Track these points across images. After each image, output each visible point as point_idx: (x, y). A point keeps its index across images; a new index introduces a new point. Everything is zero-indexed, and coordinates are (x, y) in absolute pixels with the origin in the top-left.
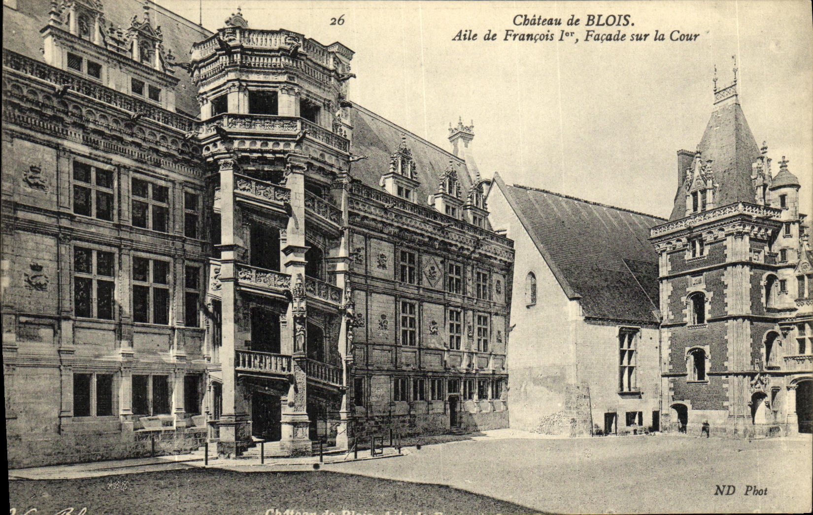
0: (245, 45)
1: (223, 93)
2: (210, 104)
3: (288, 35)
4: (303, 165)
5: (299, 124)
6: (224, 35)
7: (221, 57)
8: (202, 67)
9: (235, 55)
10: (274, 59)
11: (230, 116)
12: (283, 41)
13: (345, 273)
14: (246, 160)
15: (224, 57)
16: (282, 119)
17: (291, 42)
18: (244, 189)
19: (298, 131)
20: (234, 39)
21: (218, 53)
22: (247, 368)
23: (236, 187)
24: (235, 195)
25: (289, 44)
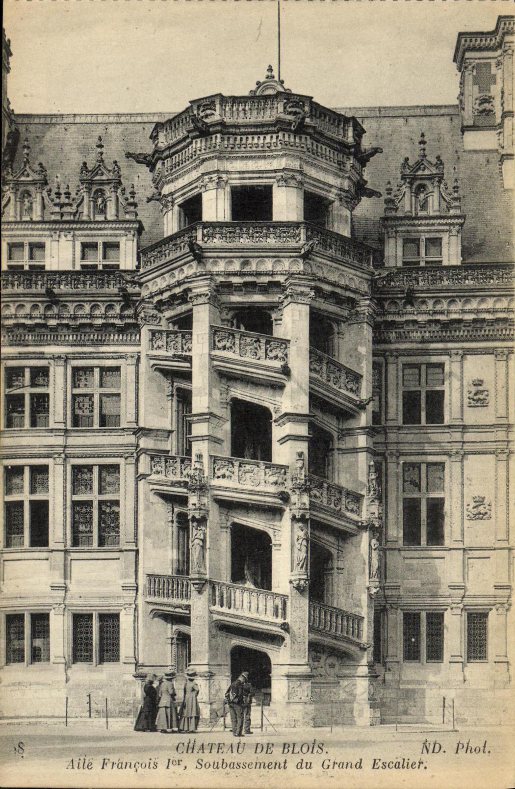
0: (227, 120)
1: (195, 192)
2: (176, 208)
3: (288, 99)
4: (307, 290)
5: (302, 231)
6: (198, 109)
7: (194, 141)
8: (167, 157)
9: (214, 136)
10: (268, 137)
11: (206, 225)
12: (281, 109)
13: (368, 450)
14: (228, 287)
15: (199, 140)
16: (280, 224)
17: (293, 110)
18: (224, 348)
19: (302, 242)
20: (213, 114)
21: (191, 135)
22: (225, 609)
23: (213, 346)
24: (212, 358)
25: (290, 113)
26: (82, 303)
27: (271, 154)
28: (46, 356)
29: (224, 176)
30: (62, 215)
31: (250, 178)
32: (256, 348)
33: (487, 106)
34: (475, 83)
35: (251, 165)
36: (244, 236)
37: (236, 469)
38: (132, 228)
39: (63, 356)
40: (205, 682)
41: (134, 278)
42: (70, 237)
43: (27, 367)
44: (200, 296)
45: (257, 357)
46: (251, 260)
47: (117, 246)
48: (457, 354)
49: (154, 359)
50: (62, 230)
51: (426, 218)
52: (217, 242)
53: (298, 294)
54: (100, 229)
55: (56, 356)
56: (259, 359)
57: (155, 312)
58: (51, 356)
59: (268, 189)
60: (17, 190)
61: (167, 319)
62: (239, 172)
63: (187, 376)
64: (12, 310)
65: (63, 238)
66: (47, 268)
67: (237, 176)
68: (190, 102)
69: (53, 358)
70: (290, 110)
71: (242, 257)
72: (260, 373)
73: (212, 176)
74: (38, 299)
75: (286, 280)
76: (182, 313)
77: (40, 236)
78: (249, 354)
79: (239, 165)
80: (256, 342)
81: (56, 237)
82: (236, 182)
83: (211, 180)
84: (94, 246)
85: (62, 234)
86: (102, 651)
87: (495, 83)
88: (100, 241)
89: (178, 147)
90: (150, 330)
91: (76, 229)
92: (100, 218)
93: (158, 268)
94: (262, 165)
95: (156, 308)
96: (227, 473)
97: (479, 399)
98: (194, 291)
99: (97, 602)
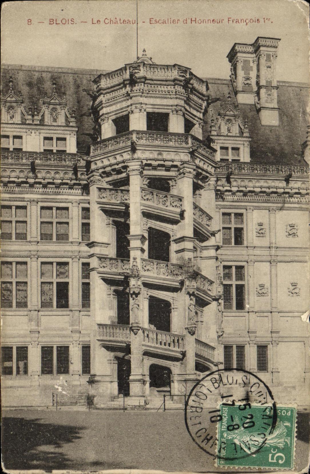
0: (147, 76)
1: (125, 113)
2: (110, 121)
4: (192, 171)
5: (190, 139)
6: (130, 69)
7: (128, 86)
8: (106, 93)
9: (139, 84)
10: (169, 87)
11: (133, 132)
12: (176, 73)
13: (216, 258)
14: (149, 166)
17: (182, 74)
18: (148, 200)
19: (190, 145)
20: (139, 72)
21: (126, 82)
23: (141, 198)
24: (141, 205)
25: (180, 76)
26: (49, 171)
27: (169, 96)
28: (25, 200)
29: (144, 106)
30: (33, 121)
31: (158, 108)
32: (165, 201)
33: (248, 82)
34: (243, 70)
35: (158, 101)
36: (159, 139)
37: (155, 266)
38: (74, 131)
39: (35, 200)
40: (140, 384)
41: (88, 158)
42: (37, 133)
43: (13, 206)
44: (134, 170)
45: (166, 205)
46: (163, 152)
47: (64, 139)
48: (250, 209)
49: (100, 204)
50: (33, 129)
51: (232, 136)
52: (143, 142)
53: (188, 173)
54: (55, 130)
55: (32, 200)
56: (167, 206)
57: (100, 178)
58: (29, 200)
59: (167, 115)
60: (6, 105)
61: (106, 182)
62: (152, 105)
63: (126, 214)
64: (8, 173)
65: (33, 134)
66: (24, 150)
67: (151, 106)
68: (125, 65)
69: (30, 201)
70: (180, 74)
71: (158, 151)
72: (168, 215)
73: (137, 105)
74: (23, 167)
75: (181, 165)
76: (117, 179)
77: (20, 132)
78: (161, 204)
79: (152, 101)
80: (165, 197)
81: (29, 132)
82: (150, 110)
83: (136, 108)
84: (51, 139)
85: (33, 131)
86: (58, 368)
87: (252, 70)
88: (55, 137)
89: (115, 88)
90: (97, 188)
91: (41, 129)
92: (55, 124)
93: (104, 154)
94: (165, 102)
95: (100, 176)
96: (150, 269)
97: (262, 233)
98: (130, 167)
99: (57, 339)
